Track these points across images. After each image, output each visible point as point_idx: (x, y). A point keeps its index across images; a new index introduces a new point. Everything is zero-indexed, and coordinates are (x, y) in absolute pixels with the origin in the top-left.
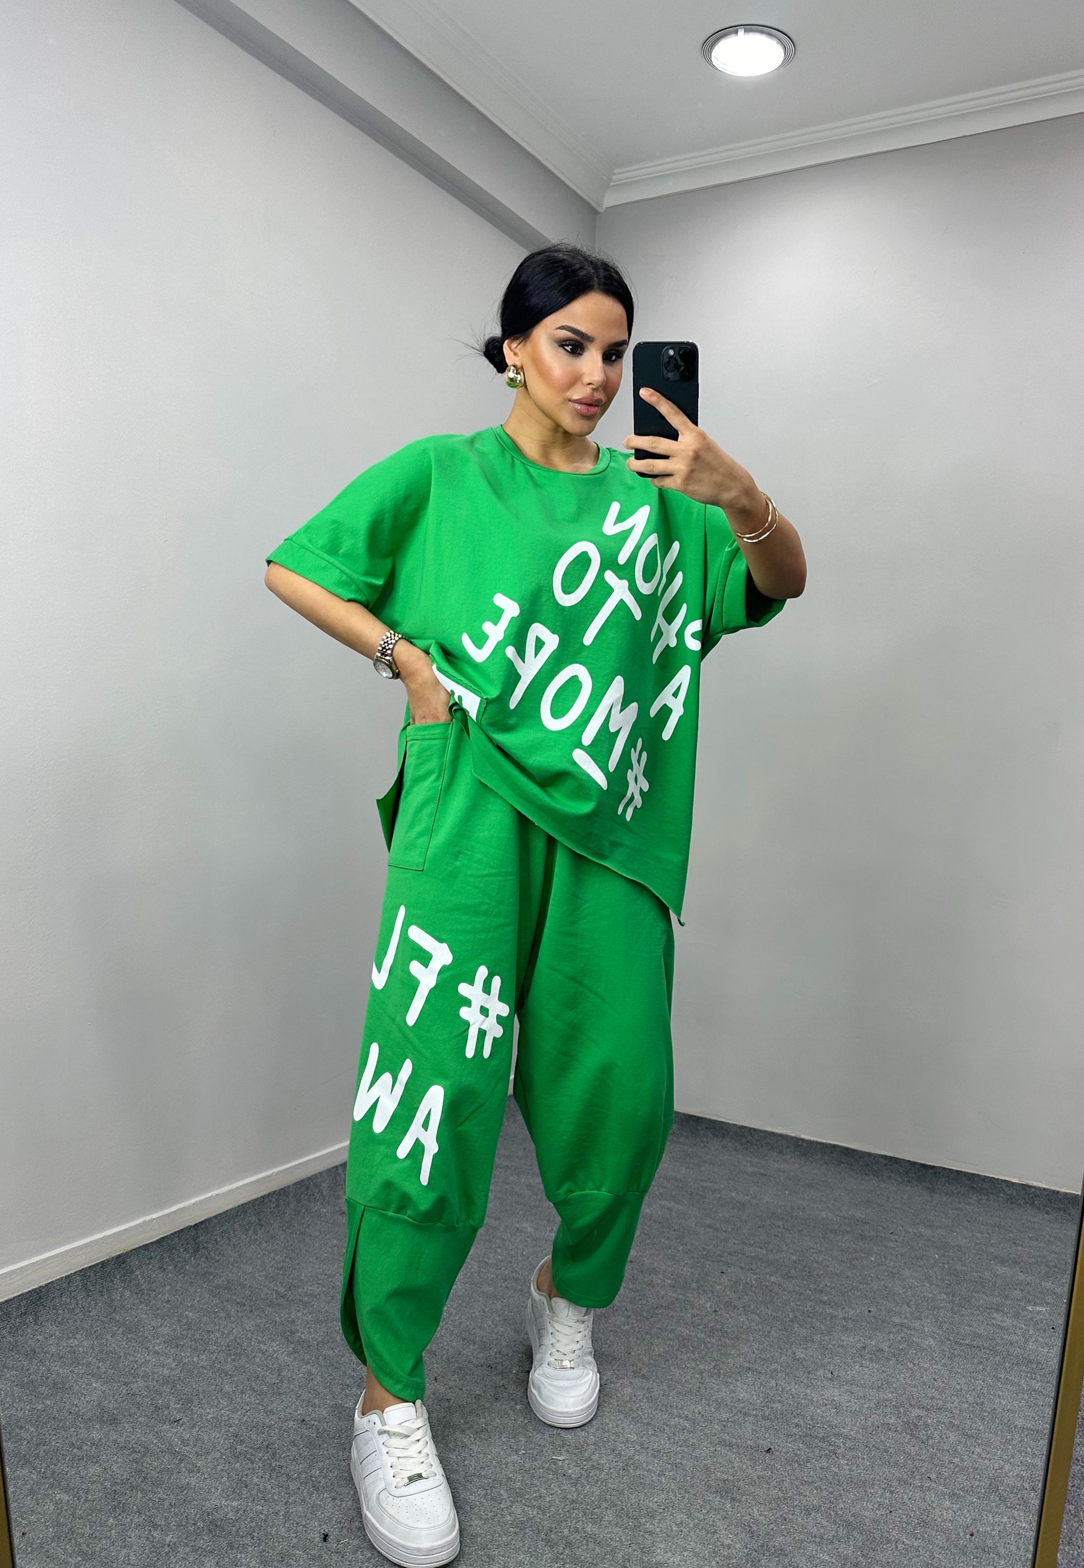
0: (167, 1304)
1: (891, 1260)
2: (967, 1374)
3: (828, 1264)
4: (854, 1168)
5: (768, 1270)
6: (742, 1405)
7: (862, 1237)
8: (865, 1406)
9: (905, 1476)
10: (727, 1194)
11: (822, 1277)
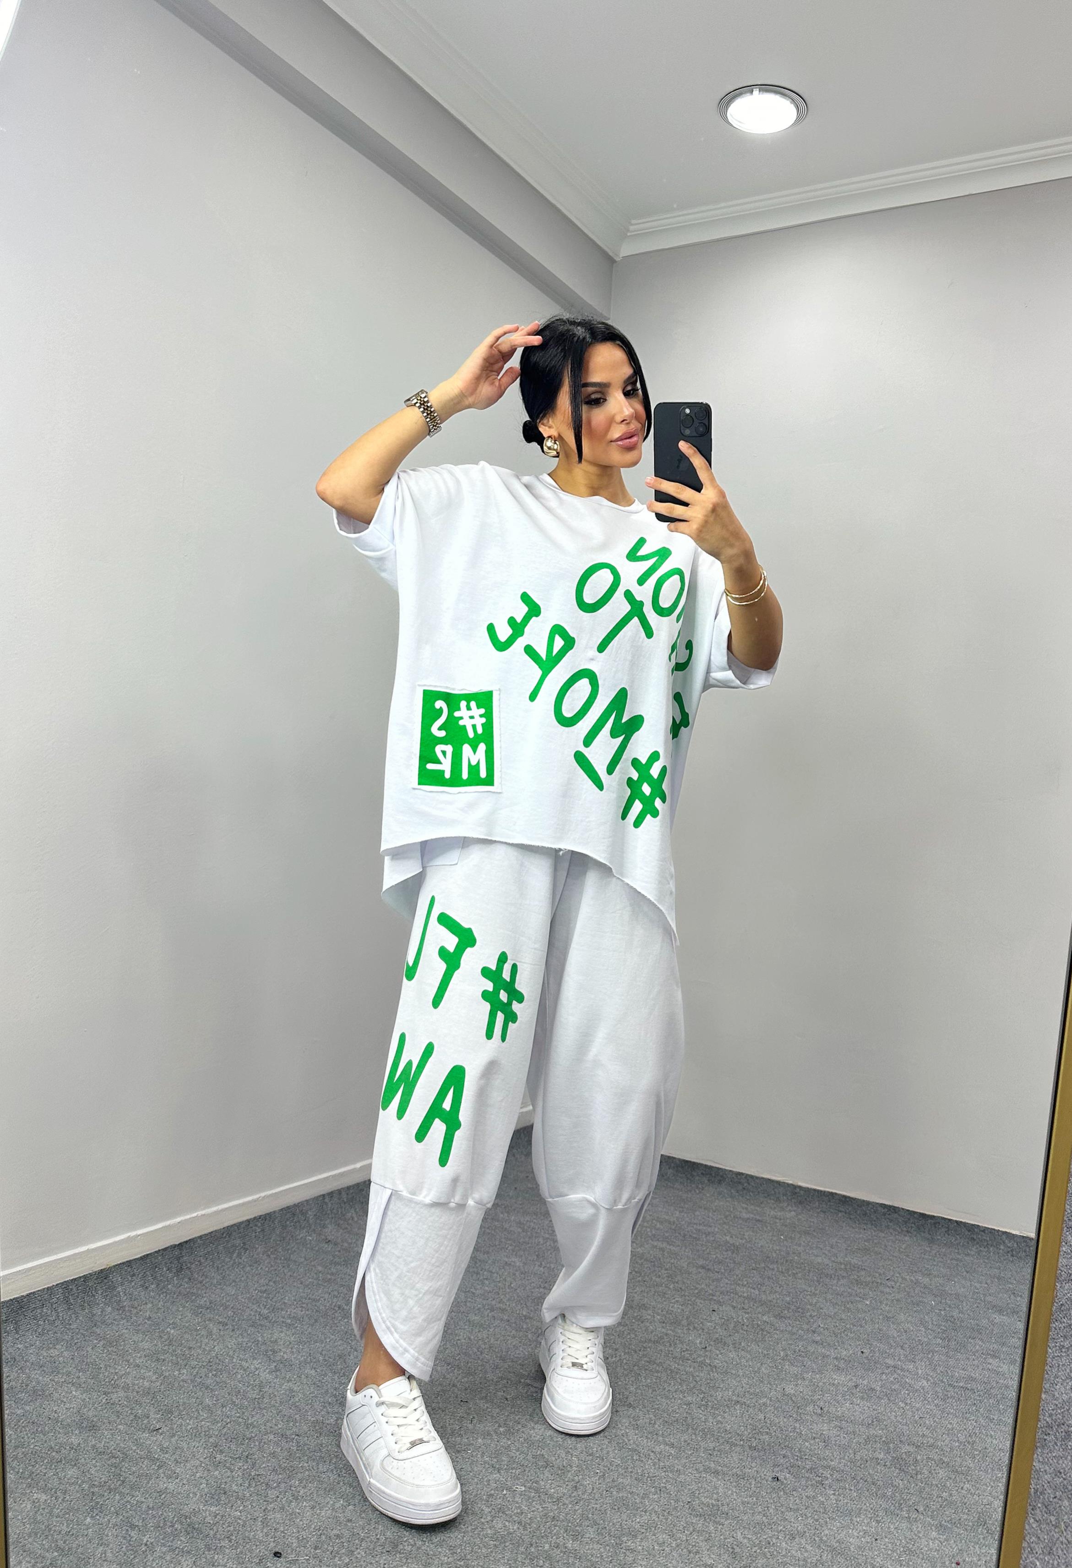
0: (148, 1320)
1: (887, 1305)
2: (959, 1415)
3: (822, 1306)
4: (852, 1217)
5: (760, 1309)
6: (729, 1436)
7: (858, 1282)
8: (854, 1441)
9: (892, 1508)
10: (721, 1237)
11: (815, 1318)
